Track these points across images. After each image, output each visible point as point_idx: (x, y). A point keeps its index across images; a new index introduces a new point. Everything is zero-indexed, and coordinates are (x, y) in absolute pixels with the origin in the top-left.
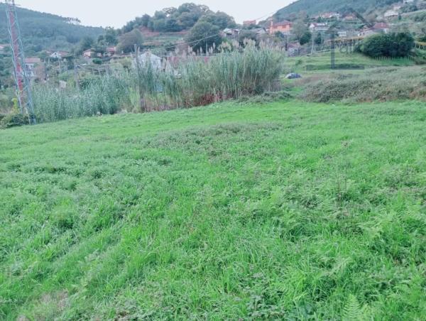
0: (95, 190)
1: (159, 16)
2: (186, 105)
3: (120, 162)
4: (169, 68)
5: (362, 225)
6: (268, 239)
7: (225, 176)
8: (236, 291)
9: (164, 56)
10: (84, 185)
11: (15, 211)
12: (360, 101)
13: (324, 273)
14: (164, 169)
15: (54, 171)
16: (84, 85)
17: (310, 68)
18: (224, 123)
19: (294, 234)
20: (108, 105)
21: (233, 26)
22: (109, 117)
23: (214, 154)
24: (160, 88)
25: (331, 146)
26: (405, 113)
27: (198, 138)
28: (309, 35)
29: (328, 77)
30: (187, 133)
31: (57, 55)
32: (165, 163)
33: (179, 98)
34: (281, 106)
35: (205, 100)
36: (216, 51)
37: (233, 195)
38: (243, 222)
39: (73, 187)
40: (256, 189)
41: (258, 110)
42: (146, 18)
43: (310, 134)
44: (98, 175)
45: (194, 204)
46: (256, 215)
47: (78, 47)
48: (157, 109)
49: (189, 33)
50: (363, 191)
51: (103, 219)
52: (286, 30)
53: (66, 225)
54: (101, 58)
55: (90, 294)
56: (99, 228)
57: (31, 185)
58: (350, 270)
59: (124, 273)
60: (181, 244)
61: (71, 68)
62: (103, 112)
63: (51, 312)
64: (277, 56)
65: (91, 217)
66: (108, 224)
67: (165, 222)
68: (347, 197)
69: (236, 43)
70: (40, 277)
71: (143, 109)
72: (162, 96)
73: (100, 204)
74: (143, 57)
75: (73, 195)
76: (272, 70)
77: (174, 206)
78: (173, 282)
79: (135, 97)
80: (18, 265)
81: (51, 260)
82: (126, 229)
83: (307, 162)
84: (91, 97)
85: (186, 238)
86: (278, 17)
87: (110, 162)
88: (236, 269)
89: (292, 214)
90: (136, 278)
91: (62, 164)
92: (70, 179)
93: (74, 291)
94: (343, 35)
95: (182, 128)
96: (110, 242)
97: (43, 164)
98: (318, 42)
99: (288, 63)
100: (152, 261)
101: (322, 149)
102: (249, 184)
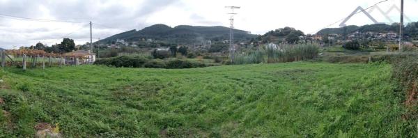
0: (250, 88)
1: (277, 31)
2: (284, 62)
3: (259, 80)
4: (279, 49)
5: (345, 104)
6: (311, 112)
7: (297, 87)
8: (298, 133)
9: (278, 44)
10: (246, 86)
11: (225, 90)
12: (345, 63)
13: (332, 123)
14: (274, 83)
15: (238, 80)
16: (250, 53)
17: (329, 51)
18: (298, 68)
19: (322, 109)
20: (257, 61)
21: (304, 35)
22: (257, 65)
23: (294, 79)
24: (275, 56)
25: (336, 78)
26: (358, 66)
27: (287, 73)
28: (328, 40)
29: (334, 55)
30: (284, 71)
31: (242, 44)
32: (275, 81)
33: (282, 59)
34: (318, 64)
35: (291, 60)
36: (296, 43)
37: (300, 95)
38: (303, 105)
39: (243, 86)
40: (308, 92)
41: (311, 64)
42: (272, 31)
43: (328, 73)
44: (251, 83)
45: (285, 97)
46: (308, 103)
47: (249, 41)
48: (273, 62)
49: (286, 37)
50: (346, 92)
51: (251, 99)
52: (320, 38)
53: (239, 98)
54: (256, 45)
55: (245, 125)
56: (250, 101)
57: (231, 83)
58: (341, 120)
59: (257, 120)
60: (279, 112)
61: (246, 47)
62: (255, 62)
63: (231, 127)
64: (318, 46)
65: (247, 98)
66: (253, 101)
67: (273, 103)
68: (340, 94)
69: (304, 41)
70: (230, 114)
71: (268, 62)
72: (275, 57)
73: (251, 93)
74: (270, 45)
75: (242, 89)
76: (316, 51)
77: (277, 97)
78: (274, 127)
79: (266, 58)
80: (224, 108)
81: (234, 109)
82: (259, 104)
83: (327, 83)
84: (251, 57)
85: (281, 110)
86: (318, 34)
87: (256, 79)
88: (298, 124)
89: (321, 101)
90: (261, 122)
91: (240, 78)
92: (242, 83)
93: (240, 122)
94: (339, 41)
95: (282, 70)
96: (253, 107)
97: (234, 77)
98: (331, 43)
99: (321, 49)
100: (268, 117)
101: (332, 79)
102: (306, 90)
